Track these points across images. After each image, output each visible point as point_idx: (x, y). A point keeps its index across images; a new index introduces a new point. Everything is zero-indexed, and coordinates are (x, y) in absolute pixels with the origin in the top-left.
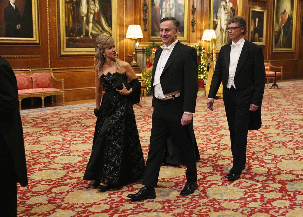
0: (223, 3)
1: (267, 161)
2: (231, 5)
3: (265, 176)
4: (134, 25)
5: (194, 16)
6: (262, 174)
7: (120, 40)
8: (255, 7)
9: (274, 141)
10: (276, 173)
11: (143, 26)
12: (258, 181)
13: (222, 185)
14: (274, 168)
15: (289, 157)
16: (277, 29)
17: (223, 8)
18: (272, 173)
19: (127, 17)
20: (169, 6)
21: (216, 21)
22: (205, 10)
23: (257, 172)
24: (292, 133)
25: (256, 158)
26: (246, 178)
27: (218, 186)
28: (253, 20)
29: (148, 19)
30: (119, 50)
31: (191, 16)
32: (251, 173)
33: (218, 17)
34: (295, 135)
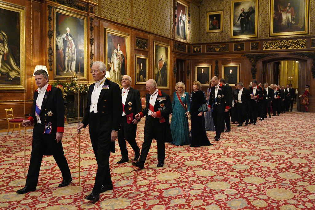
0: (115, 51)
1: (149, 174)
2: (121, 53)
3: (147, 187)
4: (40, 66)
5: (92, 60)
6: (145, 186)
7: (28, 78)
8: (140, 55)
9: (155, 158)
10: (155, 184)
11: (49, 67)
12: (142, 192)
13: (113, 197)
14: (154, 180)
15: (165, 170)
16: (156, 72)
17: (115, 54)
18: (153, 184)
19: (34, 59)
20: (72, 51)
21: (110, 64)
22: (101, 55)
23: (141, 184)
24: (168, 151)
25: (141, 173)
26: (132, 190)
27: (110, 198)
28: (138, 65)
29: (53, 61)
30: (27, 86)
31: (90, 60)
32: (137, 185)
33: (112, 62)
34: (170, 153)
